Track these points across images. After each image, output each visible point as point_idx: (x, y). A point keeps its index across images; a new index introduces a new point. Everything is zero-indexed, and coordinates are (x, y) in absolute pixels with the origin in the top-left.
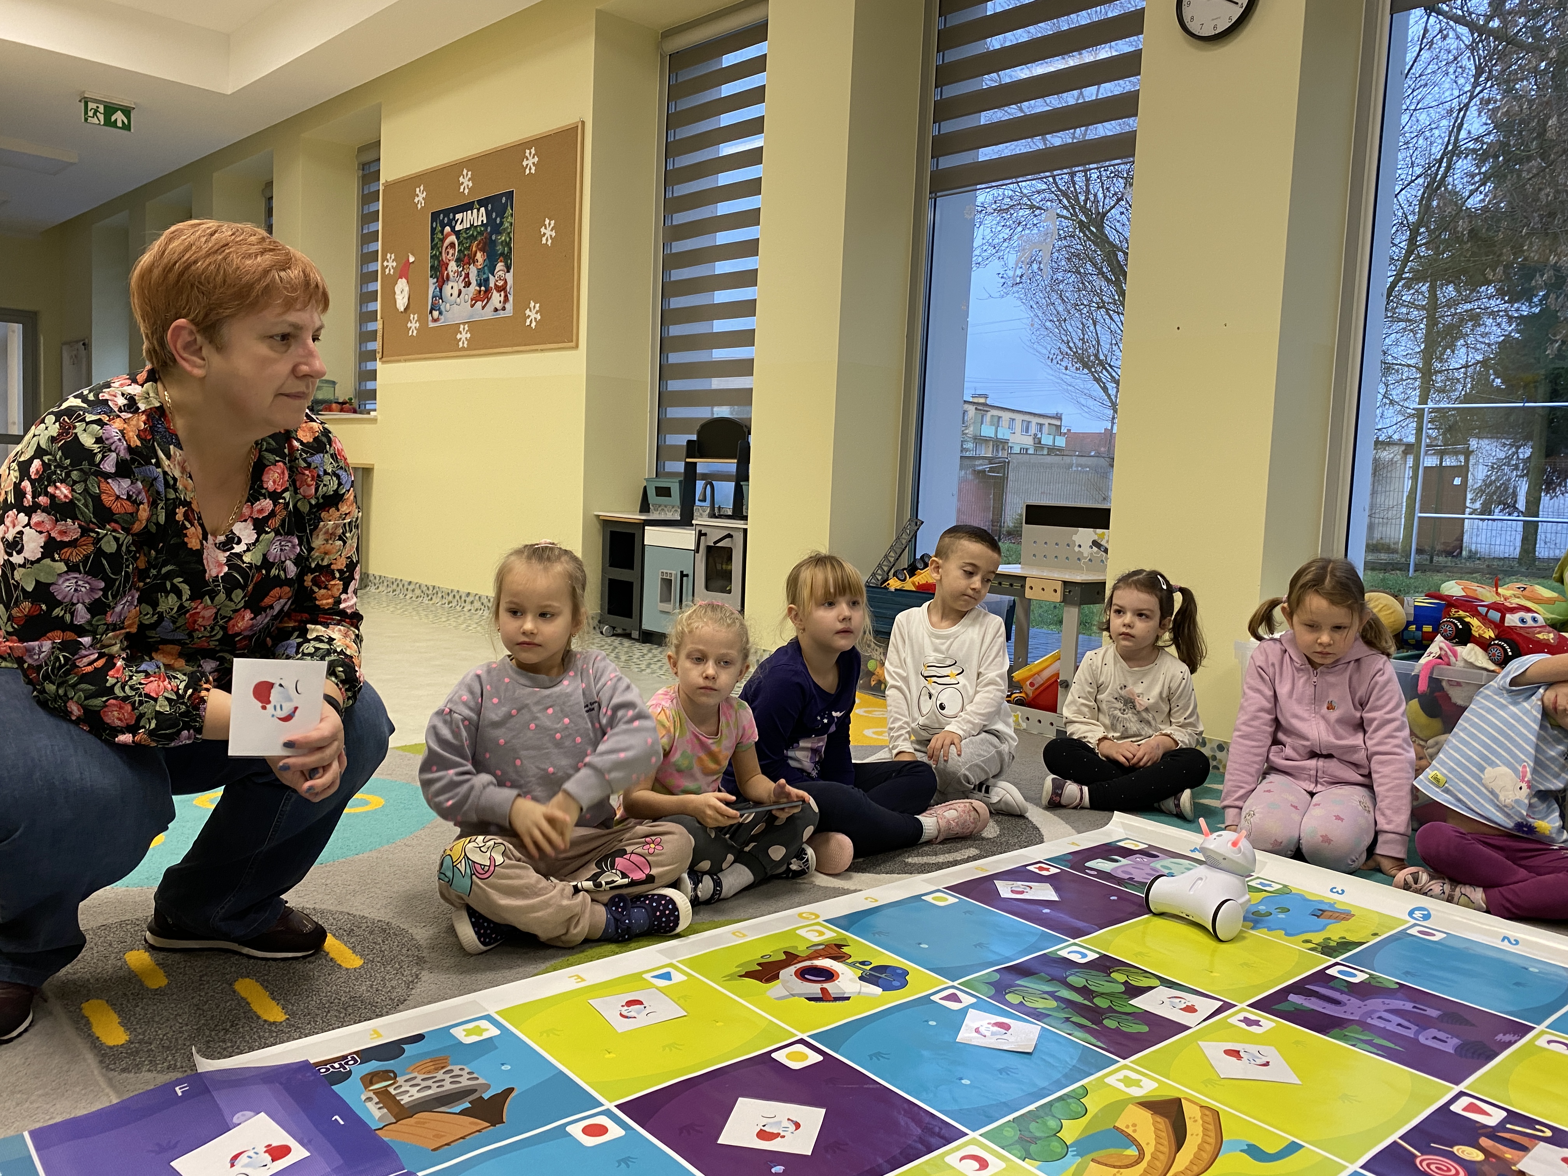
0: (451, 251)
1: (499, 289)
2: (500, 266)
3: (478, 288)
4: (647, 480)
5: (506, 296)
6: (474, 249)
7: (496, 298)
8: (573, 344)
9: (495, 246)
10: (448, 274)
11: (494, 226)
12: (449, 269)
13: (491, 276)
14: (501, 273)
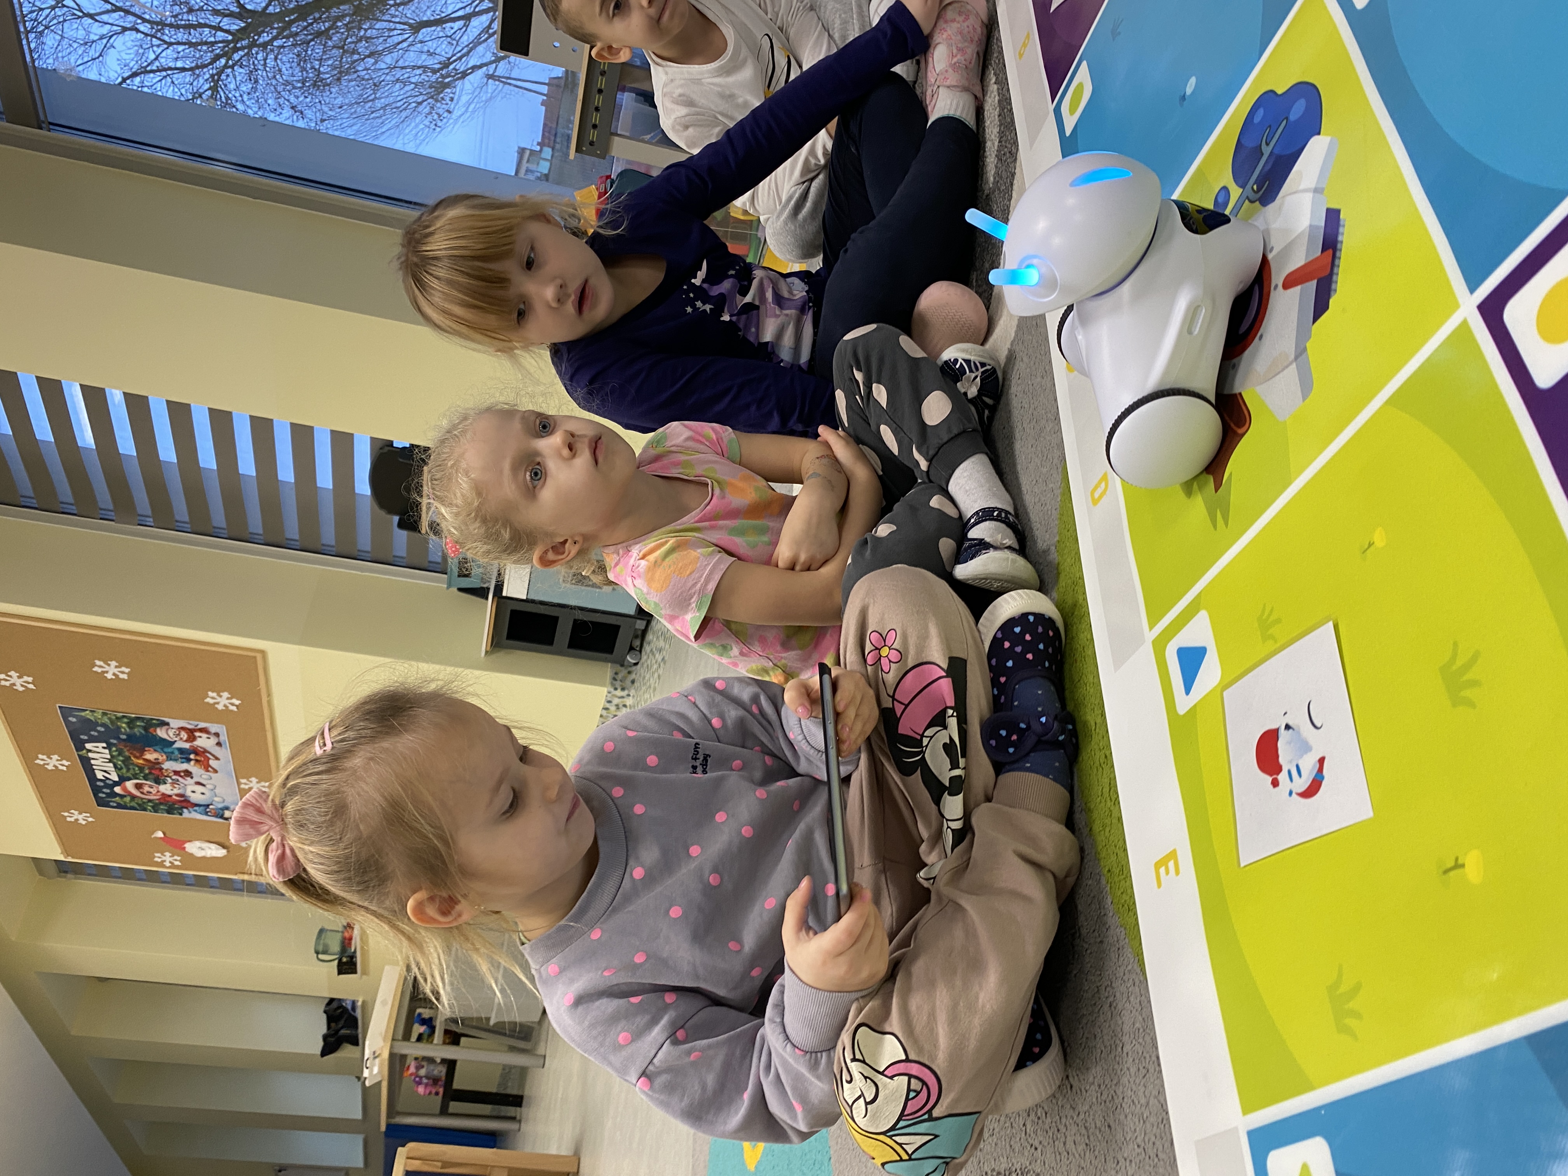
0: (146, 789)
1: (192, 738)
2: (161, 733)
3: (192, 763)
4: (449, 585)
5: (202, 730)
6: (141, 761)
7: (203, 742)
8: (259, 657)
9: (135, 735)
10: (177, 795)
11: (109, 736)
12: (169, 792)
13: (176, 745)
14: (171, 733)
